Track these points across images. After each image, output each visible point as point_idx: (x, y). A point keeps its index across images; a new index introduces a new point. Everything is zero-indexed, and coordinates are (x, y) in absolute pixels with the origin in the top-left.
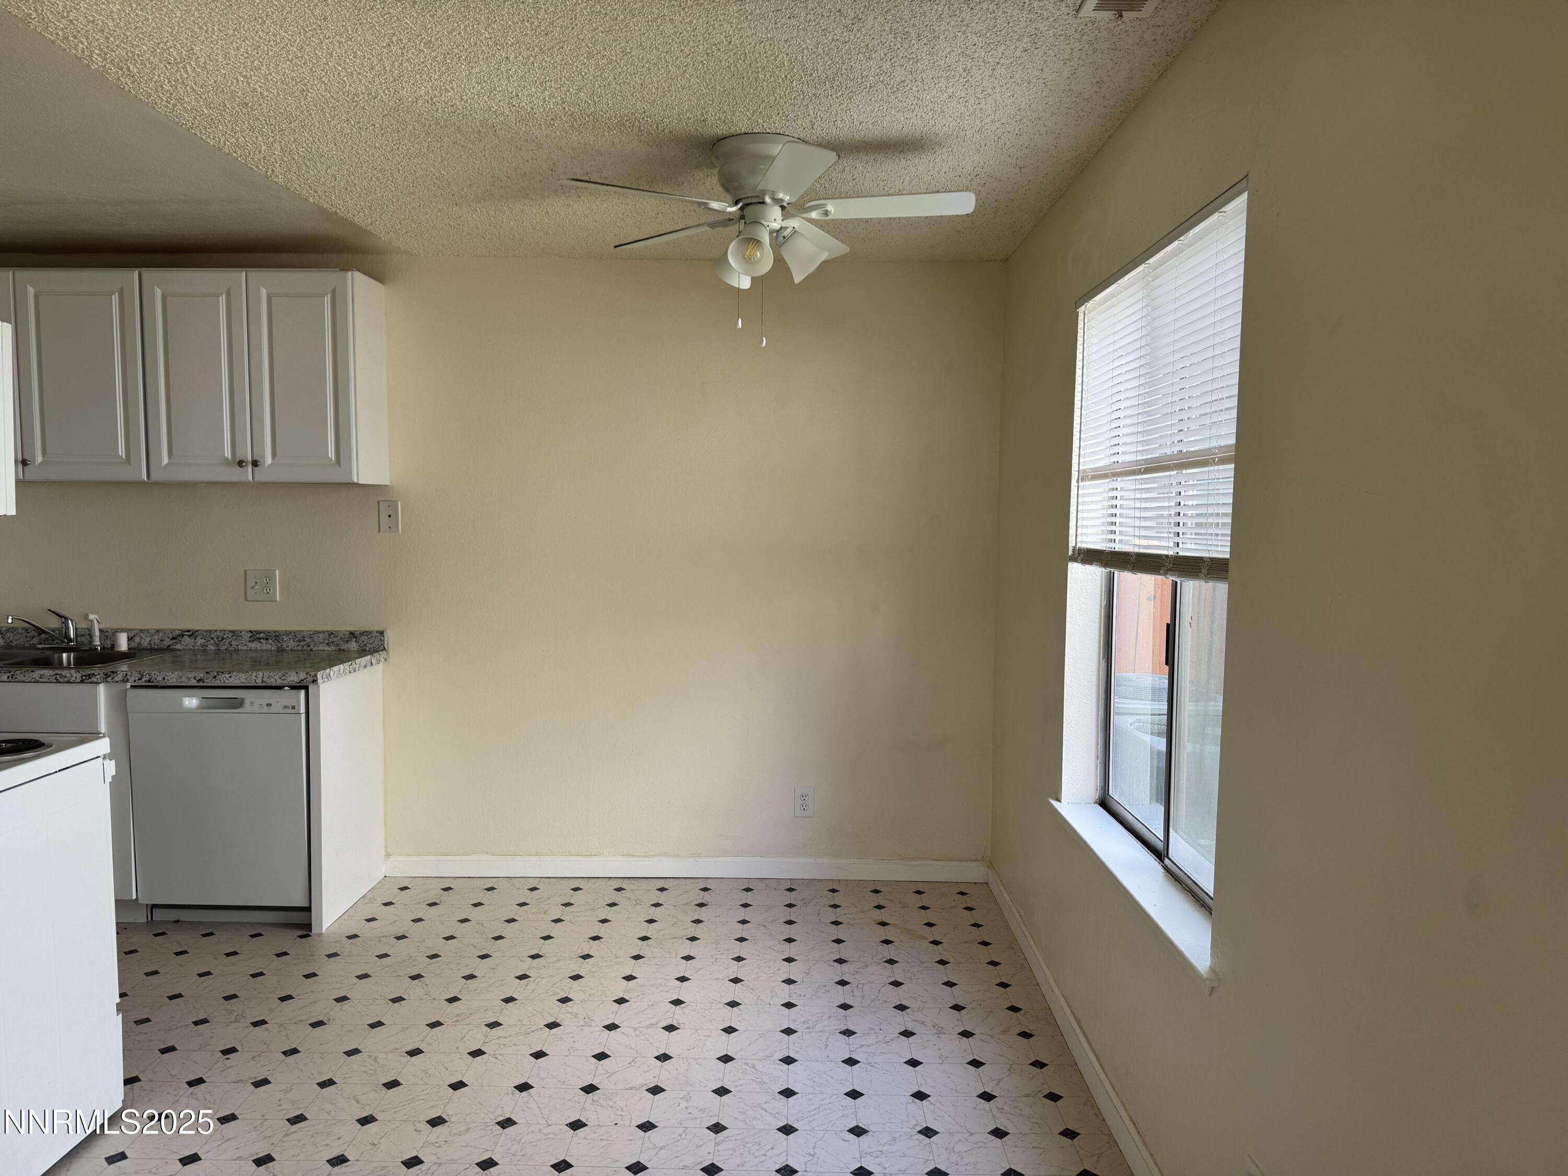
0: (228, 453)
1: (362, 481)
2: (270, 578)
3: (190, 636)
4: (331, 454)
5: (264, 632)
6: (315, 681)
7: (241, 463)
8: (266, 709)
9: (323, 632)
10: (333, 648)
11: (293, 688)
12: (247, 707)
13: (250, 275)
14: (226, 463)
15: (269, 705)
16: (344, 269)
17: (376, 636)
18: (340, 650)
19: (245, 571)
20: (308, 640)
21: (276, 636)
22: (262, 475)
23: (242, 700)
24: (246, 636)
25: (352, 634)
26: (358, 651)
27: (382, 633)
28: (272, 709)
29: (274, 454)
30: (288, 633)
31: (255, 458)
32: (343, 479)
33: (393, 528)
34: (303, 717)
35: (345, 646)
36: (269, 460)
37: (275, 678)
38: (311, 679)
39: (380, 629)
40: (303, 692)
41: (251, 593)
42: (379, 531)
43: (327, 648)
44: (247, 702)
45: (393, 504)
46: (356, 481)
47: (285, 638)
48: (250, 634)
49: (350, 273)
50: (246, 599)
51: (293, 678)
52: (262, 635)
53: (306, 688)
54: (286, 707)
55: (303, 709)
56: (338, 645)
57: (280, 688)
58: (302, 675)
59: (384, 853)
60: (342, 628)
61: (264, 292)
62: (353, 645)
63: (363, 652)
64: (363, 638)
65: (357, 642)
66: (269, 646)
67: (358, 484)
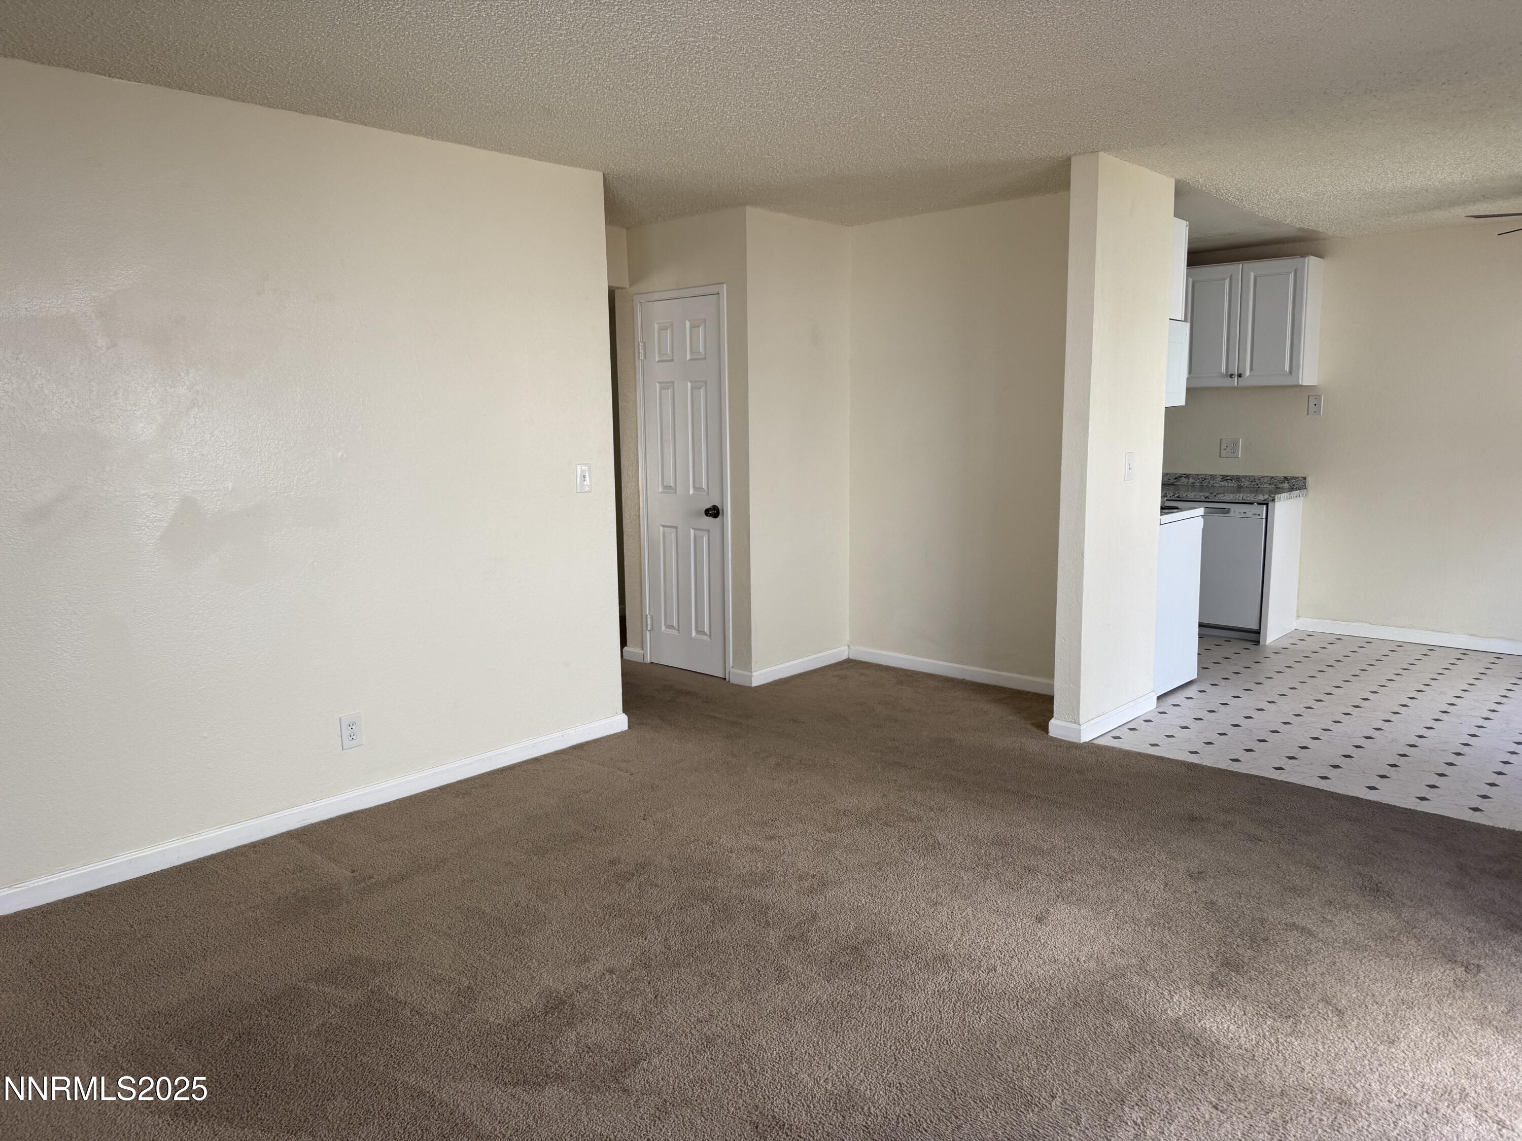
0: (1224, 370)
1: (1304, 384)
2: (1235, 444)
3: (1185, 477)
4: (1287, 368)
5: (1230, 476)
6: (1273, 500)
7: (1231, 376)
8: (1242, 515)
9: (1268, 477)
10: (1273, 486)
11: (1259, 504)
12: (1232, 514)
13: (1245, 265)
14: (1222, 376)
15: (1245, 513)
16: (1303, 255)
17: (1301, 480)
18: (1277, 488)
19: (1221, 440)
20: (1257, 481)
21: (1238, 478)
22: (1243, 382)
23: (1229, 509)
24: (1219, 479)
25: (1286, 478)
26: (1288, 488)
27: (1305, 478)
28: (1247, 515)
29: (1251, 369)
30: (1245, 477)
31: (1240, 373)
32: (1294, 383)
33: (1317, 412)
34: (1264, 520)
35: (1280, 486)
36: (1248, 373)
37: (1250, 497)
38: (1271, 499)
39: (1304, 476)
40: (1265, 507)
41: (1223, 453)
42: (1308, 414)
43: (1269, 487)
44: (1232, 511)
45: (1318, 397)
46: (1301, 383)
47: (1243, 480)
48: (1222, 477)
49: (1307, 258)
50: (1220, 456)
51: (1261, 498)
52: (1229, 478)
53: (1267, 505)
54: (1255, 514)
55: (1264, 516)
56: (1276, 485)
57: (1252, 504)
58: (1266, 497)
59: (1295, 615)
60: (1279, 475)
61: (1252, 275)
62: (1286, 485)
63: (1292, 489)
64: (1292, 481)
65: (1288, 483)
66: (1232, 485)
67: (1302, 386)
